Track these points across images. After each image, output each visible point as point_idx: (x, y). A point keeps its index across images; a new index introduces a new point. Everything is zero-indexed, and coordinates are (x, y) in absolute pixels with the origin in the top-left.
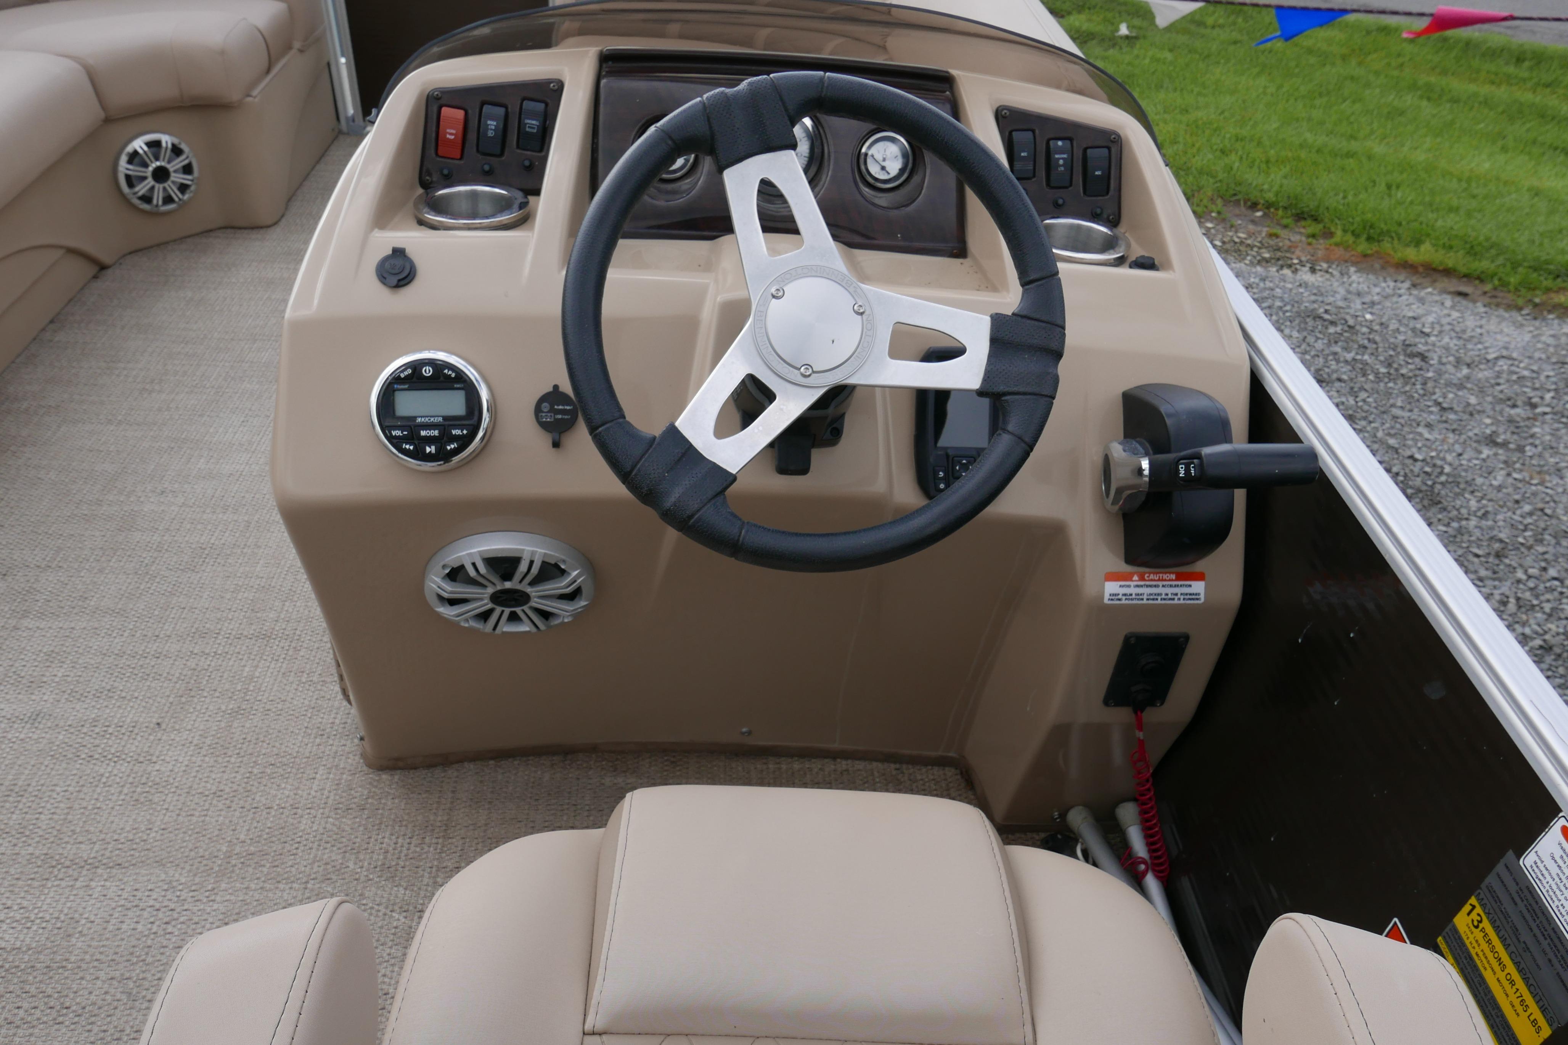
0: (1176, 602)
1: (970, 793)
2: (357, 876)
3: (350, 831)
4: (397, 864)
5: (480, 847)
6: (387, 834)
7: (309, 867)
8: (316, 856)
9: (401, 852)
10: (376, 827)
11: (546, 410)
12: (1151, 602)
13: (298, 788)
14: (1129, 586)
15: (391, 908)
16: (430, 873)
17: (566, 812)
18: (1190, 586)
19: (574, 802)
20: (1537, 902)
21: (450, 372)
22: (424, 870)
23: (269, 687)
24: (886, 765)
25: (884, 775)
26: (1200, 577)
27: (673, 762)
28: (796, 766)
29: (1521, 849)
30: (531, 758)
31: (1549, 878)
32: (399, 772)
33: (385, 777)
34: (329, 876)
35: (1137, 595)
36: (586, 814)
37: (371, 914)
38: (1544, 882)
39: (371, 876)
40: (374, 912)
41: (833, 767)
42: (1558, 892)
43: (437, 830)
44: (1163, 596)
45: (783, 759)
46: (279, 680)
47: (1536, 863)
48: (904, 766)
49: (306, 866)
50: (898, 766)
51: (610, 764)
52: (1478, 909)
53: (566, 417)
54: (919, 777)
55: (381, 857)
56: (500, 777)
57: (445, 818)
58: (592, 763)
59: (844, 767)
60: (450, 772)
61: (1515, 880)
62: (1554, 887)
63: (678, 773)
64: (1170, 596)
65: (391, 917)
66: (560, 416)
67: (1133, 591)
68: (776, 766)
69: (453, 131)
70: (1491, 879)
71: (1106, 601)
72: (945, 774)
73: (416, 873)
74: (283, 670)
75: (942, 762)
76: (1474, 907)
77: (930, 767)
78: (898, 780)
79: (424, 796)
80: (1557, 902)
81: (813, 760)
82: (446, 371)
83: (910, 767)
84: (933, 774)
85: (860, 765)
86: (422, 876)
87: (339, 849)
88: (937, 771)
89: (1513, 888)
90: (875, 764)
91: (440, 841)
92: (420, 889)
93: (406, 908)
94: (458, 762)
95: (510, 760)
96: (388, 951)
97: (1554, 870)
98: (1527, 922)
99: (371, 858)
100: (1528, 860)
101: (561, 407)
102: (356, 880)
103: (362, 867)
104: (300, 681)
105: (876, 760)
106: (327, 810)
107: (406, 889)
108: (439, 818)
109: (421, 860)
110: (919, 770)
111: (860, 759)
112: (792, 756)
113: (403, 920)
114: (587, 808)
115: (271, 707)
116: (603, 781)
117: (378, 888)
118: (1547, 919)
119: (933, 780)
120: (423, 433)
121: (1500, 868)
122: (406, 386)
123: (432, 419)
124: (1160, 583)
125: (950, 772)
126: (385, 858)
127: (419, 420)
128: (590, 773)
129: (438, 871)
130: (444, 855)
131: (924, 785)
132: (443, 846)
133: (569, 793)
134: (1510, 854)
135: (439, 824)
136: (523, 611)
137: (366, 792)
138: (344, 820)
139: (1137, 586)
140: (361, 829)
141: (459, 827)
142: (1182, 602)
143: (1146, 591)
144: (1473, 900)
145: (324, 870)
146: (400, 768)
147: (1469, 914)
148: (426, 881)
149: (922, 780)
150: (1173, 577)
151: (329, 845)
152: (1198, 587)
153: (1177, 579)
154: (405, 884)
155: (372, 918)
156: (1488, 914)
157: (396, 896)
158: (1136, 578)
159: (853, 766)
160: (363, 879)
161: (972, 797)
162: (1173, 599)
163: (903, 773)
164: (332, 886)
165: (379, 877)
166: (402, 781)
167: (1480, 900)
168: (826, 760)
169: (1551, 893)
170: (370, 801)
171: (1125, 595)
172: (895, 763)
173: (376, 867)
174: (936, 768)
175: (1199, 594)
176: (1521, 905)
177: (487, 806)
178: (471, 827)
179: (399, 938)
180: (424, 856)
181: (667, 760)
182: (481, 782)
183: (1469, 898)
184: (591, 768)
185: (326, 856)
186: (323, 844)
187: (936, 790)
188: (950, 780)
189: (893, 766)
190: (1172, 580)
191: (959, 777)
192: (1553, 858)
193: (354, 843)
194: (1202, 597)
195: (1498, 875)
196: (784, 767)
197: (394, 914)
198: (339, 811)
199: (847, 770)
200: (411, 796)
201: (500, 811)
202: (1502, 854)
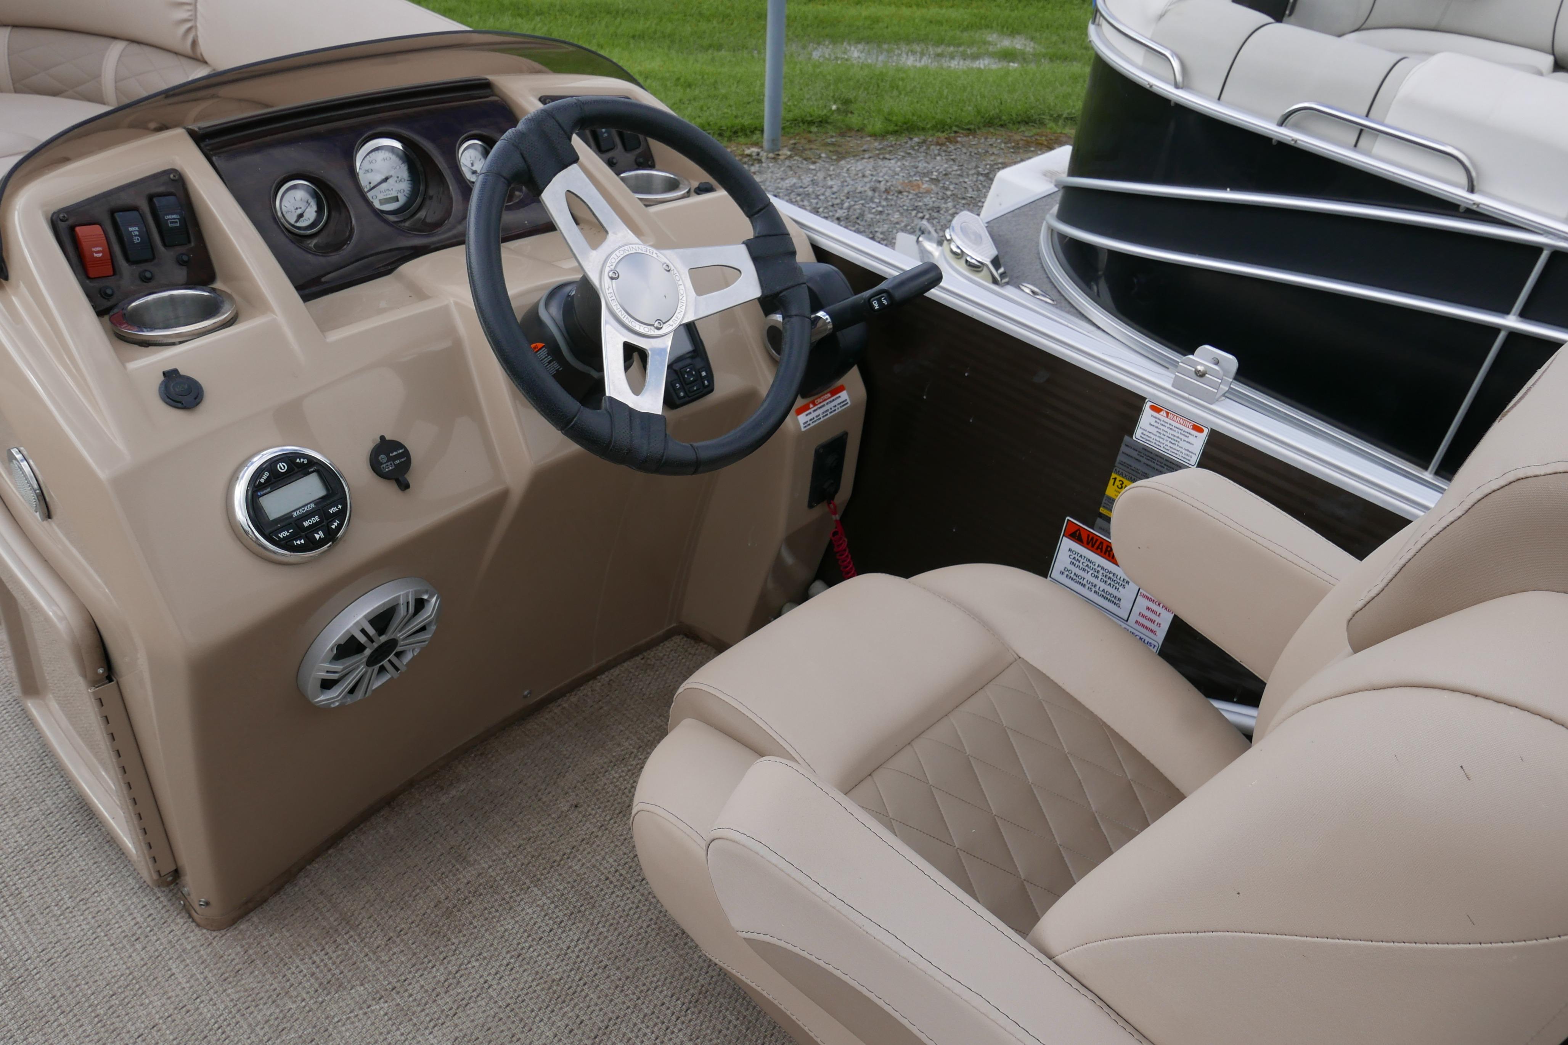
0: (837, 411)
1: (701, 644)
2: (307, 1008)
3: (260, 985)
4: (333, 975)
5: (391, 912)
6: (298, 962)
7: (252, 1036)
8: (250, 1025)
9: (326, 965)
10: (281, 965)
11: (384, 461)
12: (825, 418)
13: (165, 993)
14: (810, 413)
15: (365, 1006)
16: (370, 959)
17: (434, 842)
18: (840, 397)
19: (434, 831)
20: (1151, 453)
21: (302, 460)
22: (363, 962)
23: (25, 942)
24: (632, 660)
25: (637, 667)
26: (841, 389)
27: (482, 754)
28: (574, 699)
29: (1131, 433)
30: (362, 826)
31: (1153, 437)
32: (252, 914)
33: (243, 927)
34: (280, 1028)
35: (817, 416)
36: (452, 832)
37: (353, 1023)
38: (1151, 440)
39: (320, 999)
40: (353, 1019)
41: (599, 684)
42: (1161, 440)
43: (340, 928)
44: (830, 411)
45: (559, 701)
46: (28, 930)
47: (1142, 433)
48: (645, 654)
49: (249, 1038)
50: (641, 656)
51: (433, 787)
52: (1119, 478)
53: (403, 460)
54: (661, 655)
55: (313, 981)
56: (351, 856)
57: (337, 916)
58: (417, 796)
59: (607, 679)
60: (301, 882)
61: (1134, 449)
62: (1158, 439)
63: (493, 759)
64: (833, 409)
65: (372, 1011)
66: (398, 462)
67: (814, 415)
68: (560, 708)
69: (100, 249)
70: (1120, 458)
71: (803, 429)
72: (675, 643)
73: (358, 968)
74: (23, 920)
75: (668, 636)
76: (1115, 479)
77: (662, 644)
78: (650, 665)
79: (298, 914)
80: (1162, 446)
81: (582, 688)
82: (298, 460)
83: (649, 651)
84: (668, 647)
85: (616, 671)
86: (366, 966)
87: (265, 1004)
88: (669, 644)
89: (1134, 454)
90: (625, 665)
91: (352, 933)
92: (374, 975)
93: (378, 996)
94: (300, 870)
95: (345, 839)
96: (398, 1033)
97: (1154, 430)
98: (1150, 466)
99: (304, 988)
100: (1138, 434)
101: (395, 453)
102: (309, 1011)
103: (304, 1000)
104: (54, 916)
105: (624, 662)
106: (216, 987)
107: (362, 985)
108: (332, 919)
109: (351, 958)
110: (657, 650)
111: (613, 667)
112: (563, 695)
113: (386, 1005)
114: (448, 828)
115: (50, 955)
116: (441, 802)
117: (337, 1002)
118: (1161, 457)
119: (672, 650)
120: (306, 524)
121: (1123, 448)
122: (269, 490)
123: (306, 509)
124: (825, 403)
125: (677, 639)
126: (317, 979)
127: (295, 514)
128: (424, 804)
129: (375, 953)
130: (367, 940)
131: (668, 658)
132: (359, 935)
133: (423, 827)
134: (1126, 438)
135: (336, 923)
136: (390, 661)
137: (239, 949)
138: (243, 982)
139: (815, 411)
140: (268, 976)
141: (356, 913)
142: (840, 409)
143: (819, 412)
144: (1114, 475)
145: (270, 1027)
146: (252, 910)
147: (1114, 484)
148: (374, 968)
149: (664, 655)
150: (829, 395)
151: (252, 1009)
152: (844, 395)
153: (833, 395)
154: (358, 983)
155: (357, 1024)
156: (1125, 477)
157: (360, 996)
158: (811, 406)
159: (612, 675)
160: (315, 1007)
161: (705, 646)
162: (835, 410)
163: (648, 659)
164: (292, 1031)
165: (327, 995)
166: (264, 917)
167: (1118, 473)
168: (590, 683)
169: (1157, 443)
170: (251, 952)
171: (811, 420)
172: (637, 655)
173: (316, 991)
174: (666, 643)
175: (846, 400)
176: (1144, 460)
177: (364, 883)
178: (367, 906)
179: (396, 1018)
180: (351, 953)
181: (475, 756)
182: (338, 870)
183: (1111, 475)
184: (421, 800)
185: (259, 1017)
186: (243, 1011)
187: (679, 656)
188: (682, 644)
189: (638, 658)
190: (830, 398)
191: (685, 639)
192: (1151, 425)
193: (275, 990)
194: (848, 401)
195: (1123, 453)
196: (566, 705)
197: (373, 1008)
198: (231, 979)
199: (611, 680)
200: (286, 922)
201: (380, 879)
202: (1121, 440)
